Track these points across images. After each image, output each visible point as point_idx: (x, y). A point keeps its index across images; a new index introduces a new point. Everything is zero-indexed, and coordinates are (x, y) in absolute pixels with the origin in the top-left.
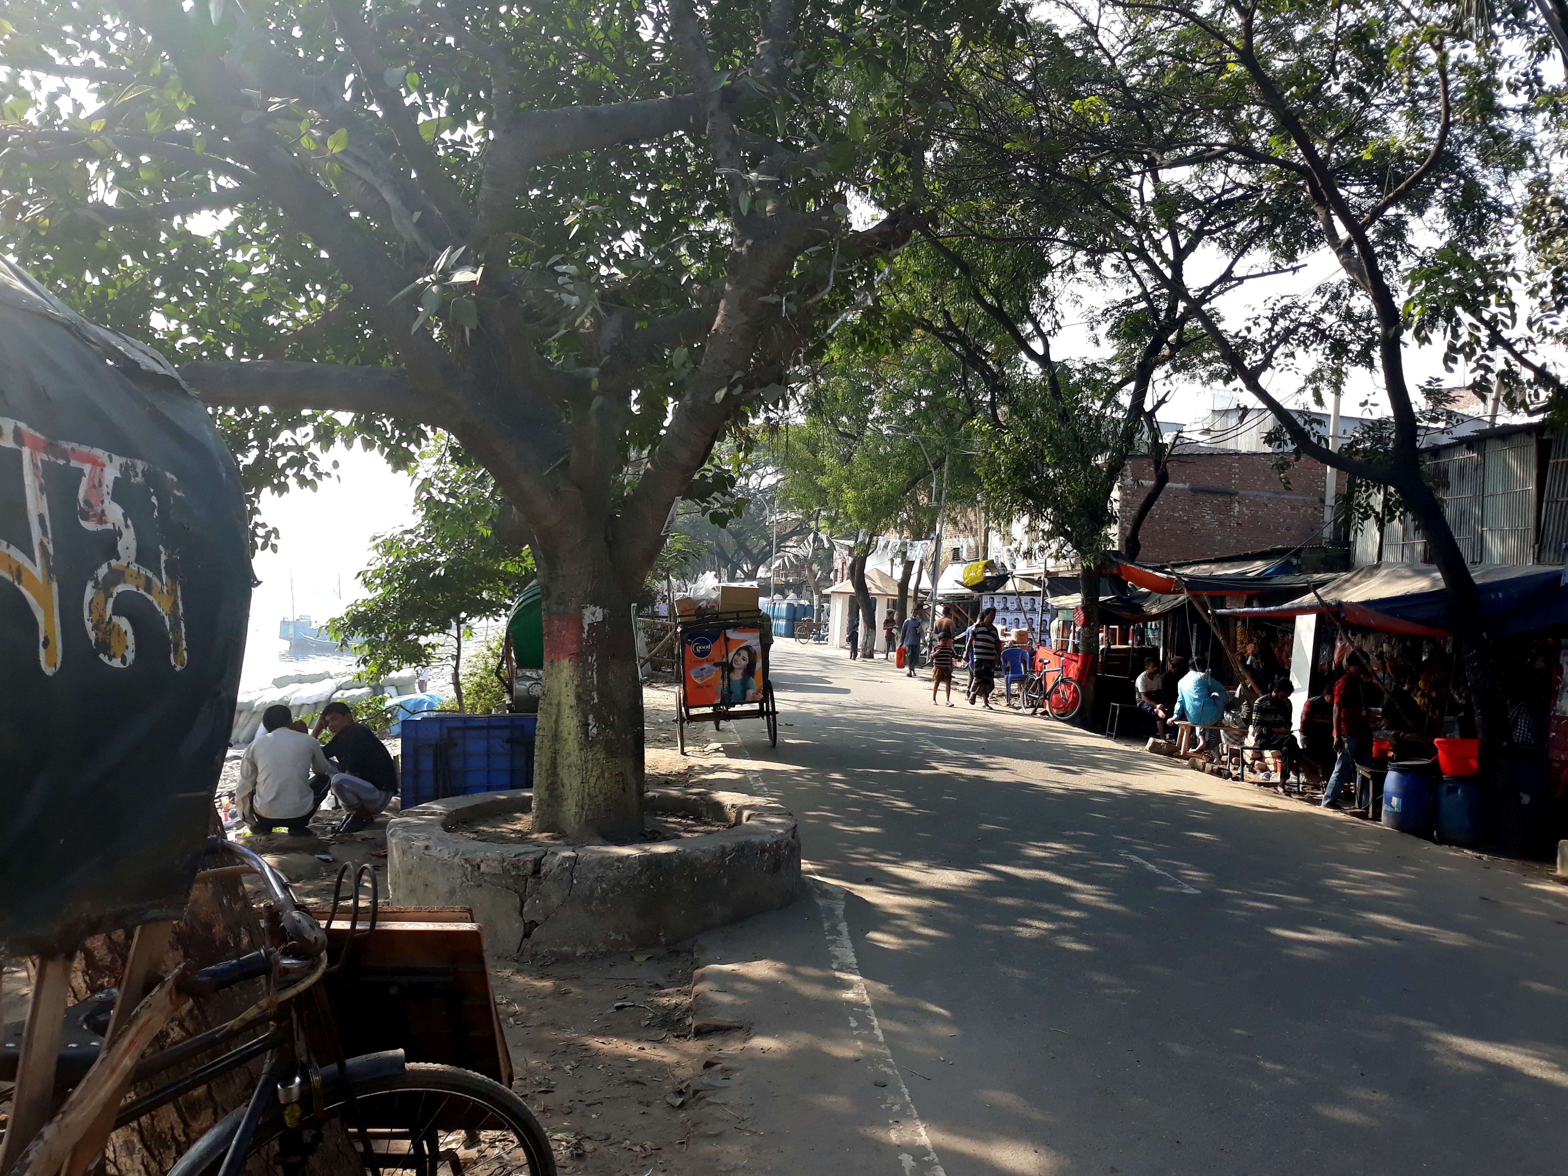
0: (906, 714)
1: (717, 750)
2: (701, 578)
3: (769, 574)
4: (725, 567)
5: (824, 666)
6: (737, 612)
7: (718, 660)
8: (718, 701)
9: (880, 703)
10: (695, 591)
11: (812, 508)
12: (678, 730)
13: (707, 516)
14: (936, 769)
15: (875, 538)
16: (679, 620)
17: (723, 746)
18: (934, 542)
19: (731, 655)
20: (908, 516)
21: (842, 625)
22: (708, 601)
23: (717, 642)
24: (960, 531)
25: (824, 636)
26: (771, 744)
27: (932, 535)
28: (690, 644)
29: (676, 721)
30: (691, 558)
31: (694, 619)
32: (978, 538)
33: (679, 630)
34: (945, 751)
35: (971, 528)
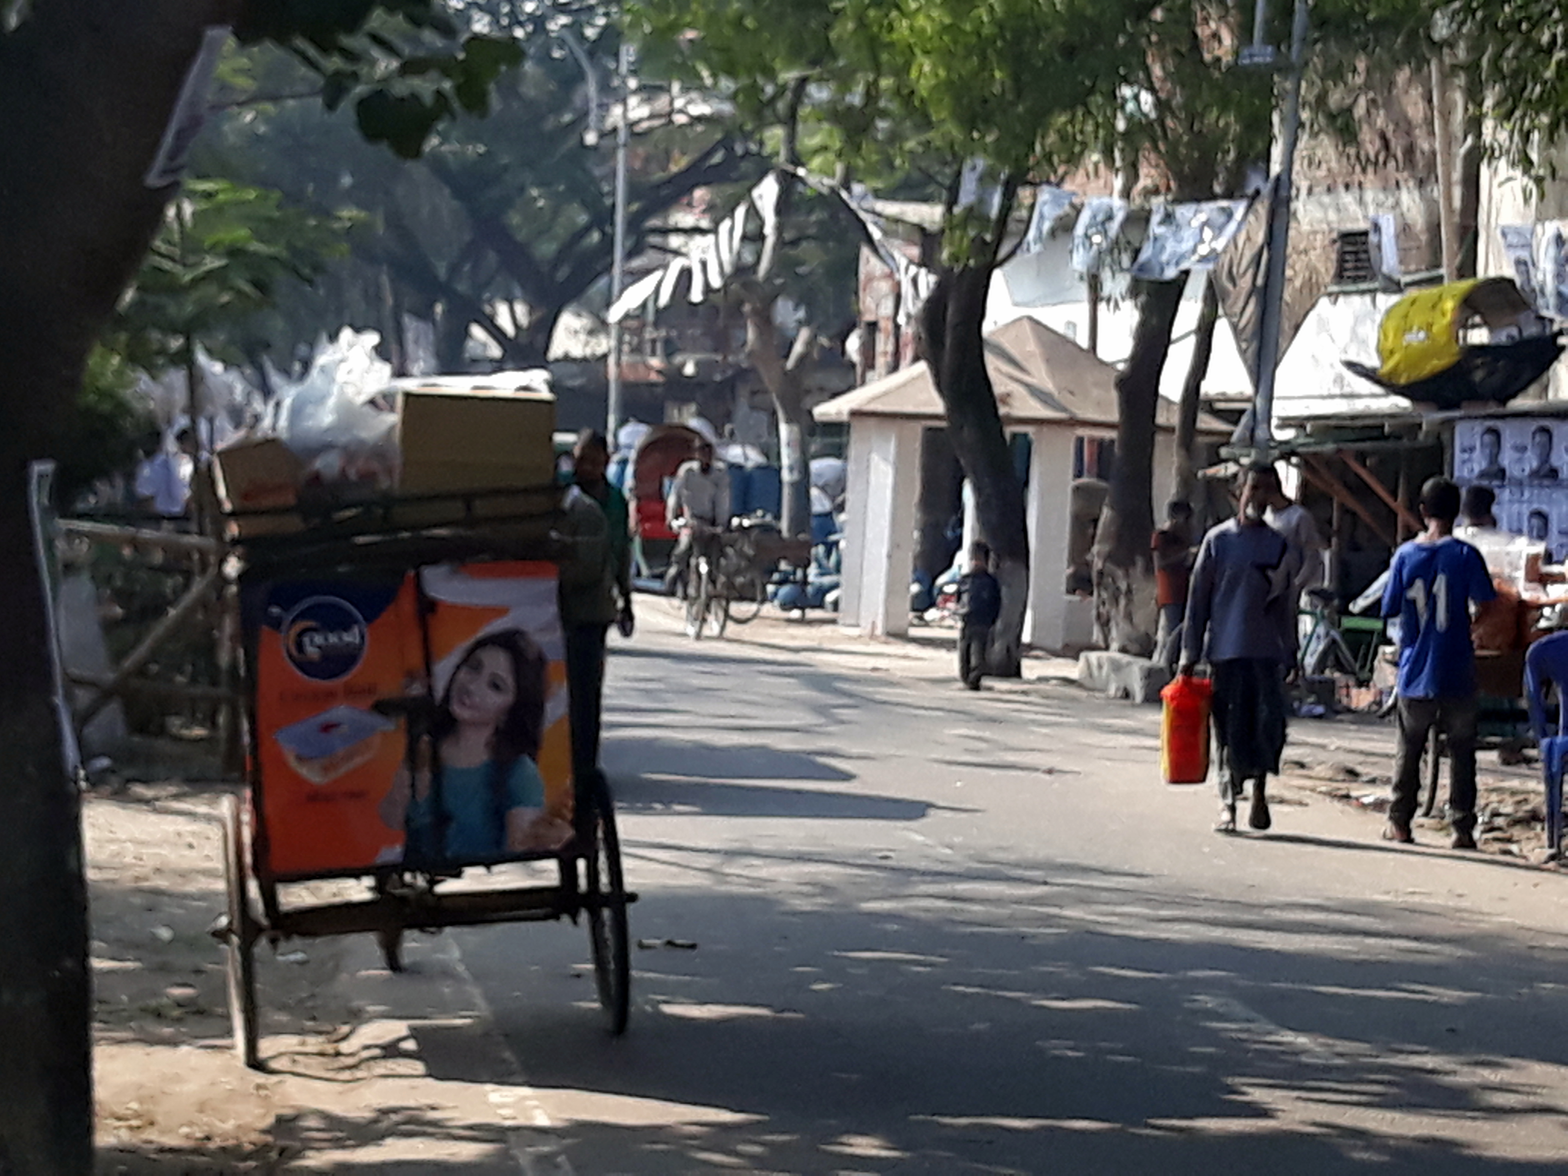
0: (1147, 899)
1: (391, 1050)
2: (325, 357)
3: (603, 344)
4: (424, 314)
5: (821, 710)
6: (468, 498)
7: (389, 689)
8: (393, 853)
9: (1042, 853)
10: (296, 412)
11: (770, 74)
12: (232, 972)
13: (347, 107)
14: (1263, 1113)
15: (1024, 194)
16: (233, 529)
17: (415, 1033)
18: (1262, 208)
19: (443, 669)
20: (1159, 104)
21: (895, 546)
22: (350, 452)
23: (388, 616)
24: (1366, 164)
25: (823, 591)
26: (608, 1021)
27: (1255, 182)
28: (276, 624)
29: (222, 935)
30: (280, 276)
31: (294, 524)
32: (1437, 192)
33: (232, 567)
34: (1302, 1040)
35: (1410, 151)
